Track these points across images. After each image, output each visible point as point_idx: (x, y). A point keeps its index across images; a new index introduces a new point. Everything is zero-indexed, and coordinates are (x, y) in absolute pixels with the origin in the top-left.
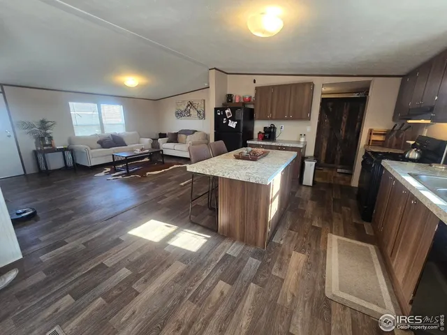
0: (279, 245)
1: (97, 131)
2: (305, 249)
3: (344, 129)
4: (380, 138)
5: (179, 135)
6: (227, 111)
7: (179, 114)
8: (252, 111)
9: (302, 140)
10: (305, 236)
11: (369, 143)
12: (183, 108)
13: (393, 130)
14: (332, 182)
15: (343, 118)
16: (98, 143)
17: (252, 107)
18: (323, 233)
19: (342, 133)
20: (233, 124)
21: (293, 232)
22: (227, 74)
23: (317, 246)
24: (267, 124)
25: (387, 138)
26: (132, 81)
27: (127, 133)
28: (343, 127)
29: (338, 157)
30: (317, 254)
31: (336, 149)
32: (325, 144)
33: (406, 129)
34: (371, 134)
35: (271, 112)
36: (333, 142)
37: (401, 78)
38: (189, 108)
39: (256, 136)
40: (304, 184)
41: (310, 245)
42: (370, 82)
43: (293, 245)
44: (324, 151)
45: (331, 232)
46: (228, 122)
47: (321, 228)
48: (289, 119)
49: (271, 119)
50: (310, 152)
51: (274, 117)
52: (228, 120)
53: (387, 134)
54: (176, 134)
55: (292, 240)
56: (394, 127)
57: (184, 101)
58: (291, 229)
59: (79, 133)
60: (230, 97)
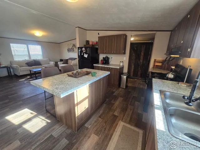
0: (87, 128)
1: (27, 58)
2: (101, 133)
3: (142, 59)
4: (160, 64)
5: (68, 60)
6: (83, 49)
7: (69, 50)
8: (97, 49)
9: (121, 64)
10: (105, 123)
11: (154, 67)
12: (71, 47)
13: (166, 60)
14: (137, 86)
15: (142, 53)
16: (26, 64)
17: (97, 47)
18: (117, 120)
19: (141, 61)
20: (86, 56)
21: (100, 119)
22: (87, 30)
23: (109, 130)
24: (104, 56)
25: (163, 64)
26: (38, 33)
27: (44, 59)
28: (142, 58)
29: (139, 73)
30: (106, 136)
31: (138, 69)
32: (133, 67)
33: (172, 60)
34: (155, 62)
35: (106, 50)
36: (137, 65)
37: (170, 32)
38: (73, 47)
39: (100, 62)
40: (121, 87)
41: (105, 129)
42: (155, 34)
43: (95, 129)
44: (132, 70)
45: (122, 120)
46: (84, 55)
47: (118, 116)
48: (114, 53)
49: (106, 53)
50: (126, 70)
51: (107, 52)
52: (83, 53)
53: (163, 62)
54: (67, 60)
55: (96, 126)
56: (166, 58)
57: (71, 44)
58: (100, 117)
59: (16, 59)
60: (88, 42)
